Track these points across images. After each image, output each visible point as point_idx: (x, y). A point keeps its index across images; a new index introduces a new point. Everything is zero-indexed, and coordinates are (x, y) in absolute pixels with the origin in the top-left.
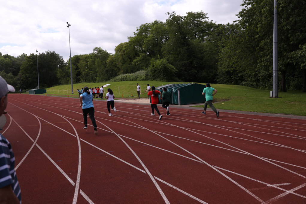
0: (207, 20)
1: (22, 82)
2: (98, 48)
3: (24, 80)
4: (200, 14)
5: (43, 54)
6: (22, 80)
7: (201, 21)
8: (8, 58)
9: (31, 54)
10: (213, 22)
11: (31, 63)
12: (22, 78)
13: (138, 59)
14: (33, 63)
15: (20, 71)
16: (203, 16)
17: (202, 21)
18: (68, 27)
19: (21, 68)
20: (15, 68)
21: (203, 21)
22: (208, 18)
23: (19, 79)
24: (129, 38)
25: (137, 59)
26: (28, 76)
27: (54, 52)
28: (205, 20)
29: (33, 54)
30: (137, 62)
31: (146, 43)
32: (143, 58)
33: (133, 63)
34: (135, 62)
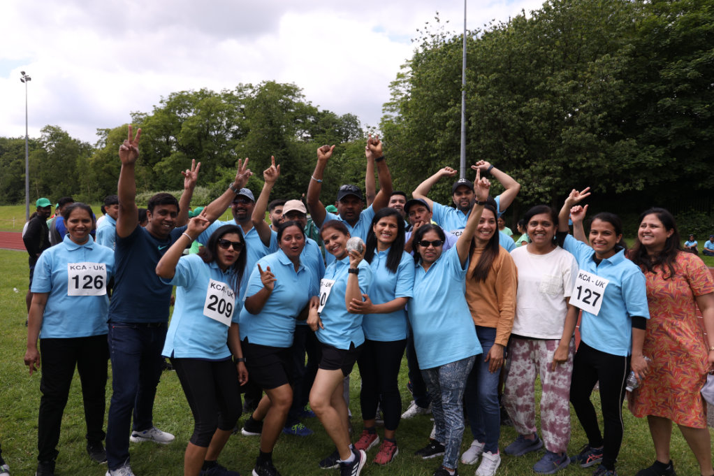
0: (302, 100)
2: (53, 128)
4: (291, 88)
7: (291, 102)
10: (314, 105)
13: (166, 161)
16: (295, 92)
17: (293, 100)
18: (23, 81)
21: (296, 100)
22: (304, 96)
24: (134, 115)
25: (163, 161)
28: (298, 99)
30: (165, 167)
31: (186, 131)
32: (178, 160)
33: (156, 168)
34: (161, 167)
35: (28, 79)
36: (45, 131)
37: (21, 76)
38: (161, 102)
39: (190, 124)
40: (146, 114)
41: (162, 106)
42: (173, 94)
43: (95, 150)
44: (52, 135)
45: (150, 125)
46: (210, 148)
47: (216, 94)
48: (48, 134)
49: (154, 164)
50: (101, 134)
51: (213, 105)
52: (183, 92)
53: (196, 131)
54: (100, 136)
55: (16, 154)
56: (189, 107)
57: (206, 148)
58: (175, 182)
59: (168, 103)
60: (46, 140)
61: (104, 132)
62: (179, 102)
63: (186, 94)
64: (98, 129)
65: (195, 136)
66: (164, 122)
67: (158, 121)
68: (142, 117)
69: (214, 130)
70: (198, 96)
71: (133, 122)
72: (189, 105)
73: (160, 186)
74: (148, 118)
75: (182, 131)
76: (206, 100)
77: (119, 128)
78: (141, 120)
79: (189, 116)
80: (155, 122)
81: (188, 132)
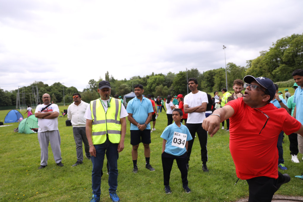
1: (174, 92)
2: (230, 63)
3: (175, 90)
5: (189, 71)
6: (174, 91)
8: (162, 76)
9: (180, 72)
11: (181, 78)
12: (174, 89)
13: (278, 69)
14: (182, 78)
15: (172, 84)
18: (224, 49)
19: (174, 82)
20: (166, 82)
23: (171, 90)
24: (261, 52)
25: (276, 69)
26: (178, 88)
27: (196, 69)
29: (182, 72)
30: (277, 72)
31: (286, 55)
32: (283, 68)
33: (273, 73)
34: (275, 72)
35: (225, 48)
36: (228, 65)
37: (223, 47)
38: (273, 45)
39: (288, 52)
40: (266, 51)
41: (273, 47)
42: (278, 40)
43: (246, 69)
44: (230, 65)
45: (269, 56)
46: (298, 61)
47: (300, 35)
48: (229, 66)
49: (272, 71)
50: (248, 62)
51: (299, 41)
52: (283, 38)
53: (291, 54)
54: (248, 63)
55: (219, 74)
56: (286, 44)
57: (297, 61)
58: (284, 78)
59: (276, 45)
60: (228, 68)
61: (249, 61)
62: (282, 43)
63: (284, 39)
64: (247, 61)
65: (291, 56)
66: (275, 53)
67: (272, 53)
68: (264, 53)
69: (300, 52)
70: (291, 38)
71: (261, 56)
72: (286, 43)
73: (277, 80)
74: (268, 53)
75: (284, 55)
76: (295, 39)
77: (256, 59)
78: (264, 54)
79: (286, 48)
80: (271, 54)
81: (287, 55)
